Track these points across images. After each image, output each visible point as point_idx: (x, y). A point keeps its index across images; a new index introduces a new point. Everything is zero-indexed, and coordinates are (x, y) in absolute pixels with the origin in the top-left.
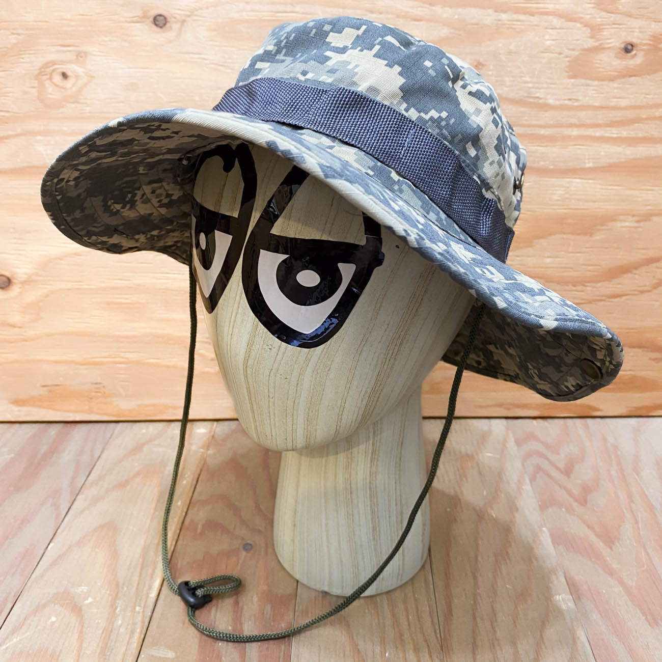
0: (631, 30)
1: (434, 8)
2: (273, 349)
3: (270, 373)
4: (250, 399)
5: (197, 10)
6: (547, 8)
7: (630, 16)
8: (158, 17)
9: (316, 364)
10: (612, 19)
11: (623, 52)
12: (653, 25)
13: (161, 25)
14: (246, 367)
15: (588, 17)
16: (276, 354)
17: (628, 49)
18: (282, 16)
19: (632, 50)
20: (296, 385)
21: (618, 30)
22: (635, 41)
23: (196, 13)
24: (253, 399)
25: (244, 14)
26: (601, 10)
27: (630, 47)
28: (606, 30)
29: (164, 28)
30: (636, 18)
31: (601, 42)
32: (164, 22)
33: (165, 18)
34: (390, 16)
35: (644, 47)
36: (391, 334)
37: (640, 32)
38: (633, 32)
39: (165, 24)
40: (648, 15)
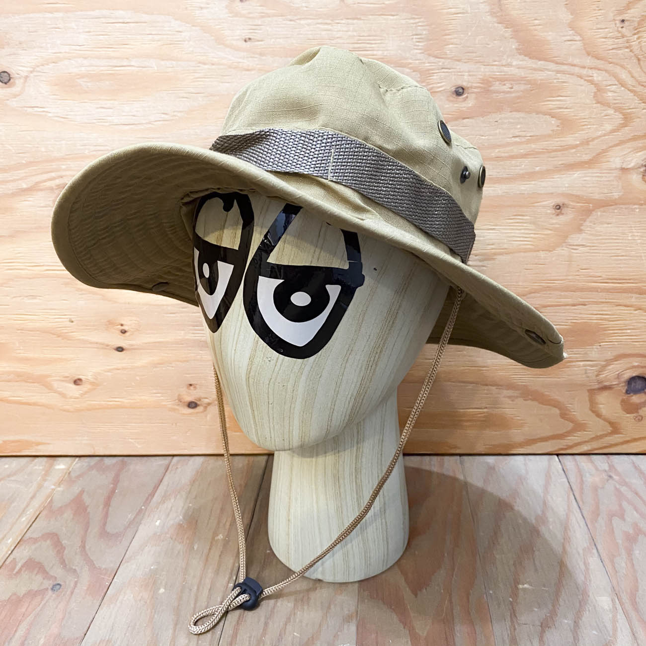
0: (459, 74)
1: (264, 58)
2: (272, 361)
3: (270, 382)
4: (252, 406)
5: (38, 66)
6: (376, 55)
7: (459, 61)
8: (2, 74)
9: (309, 373)
10: (440, 64)
11: (454, 96)
12: (483, 68)
13: (6, 81)
14: (249, 378)
15: (417, 61)
16: (274, 365)
17: (460, 92)
18: (120, 70)
19: (463, 93)
20: (292, 391)
21: (447, 74)
22: (465, 84)
23: (38, 69)
24: (254, 405)
25: (83, 69)
26: (429, 55)
27: (461, 91)
28: (435, 74)
29: (8, 84)
30: (465, 62)
31: (431, 86)
32: (8, 78)
33: (9, 75)
34: (222, 67)
35: (476, 90)
36: (372, 344)
37: (470, 75)
38: (464, 75)
39: (10, 80)
40: (478, 59)
